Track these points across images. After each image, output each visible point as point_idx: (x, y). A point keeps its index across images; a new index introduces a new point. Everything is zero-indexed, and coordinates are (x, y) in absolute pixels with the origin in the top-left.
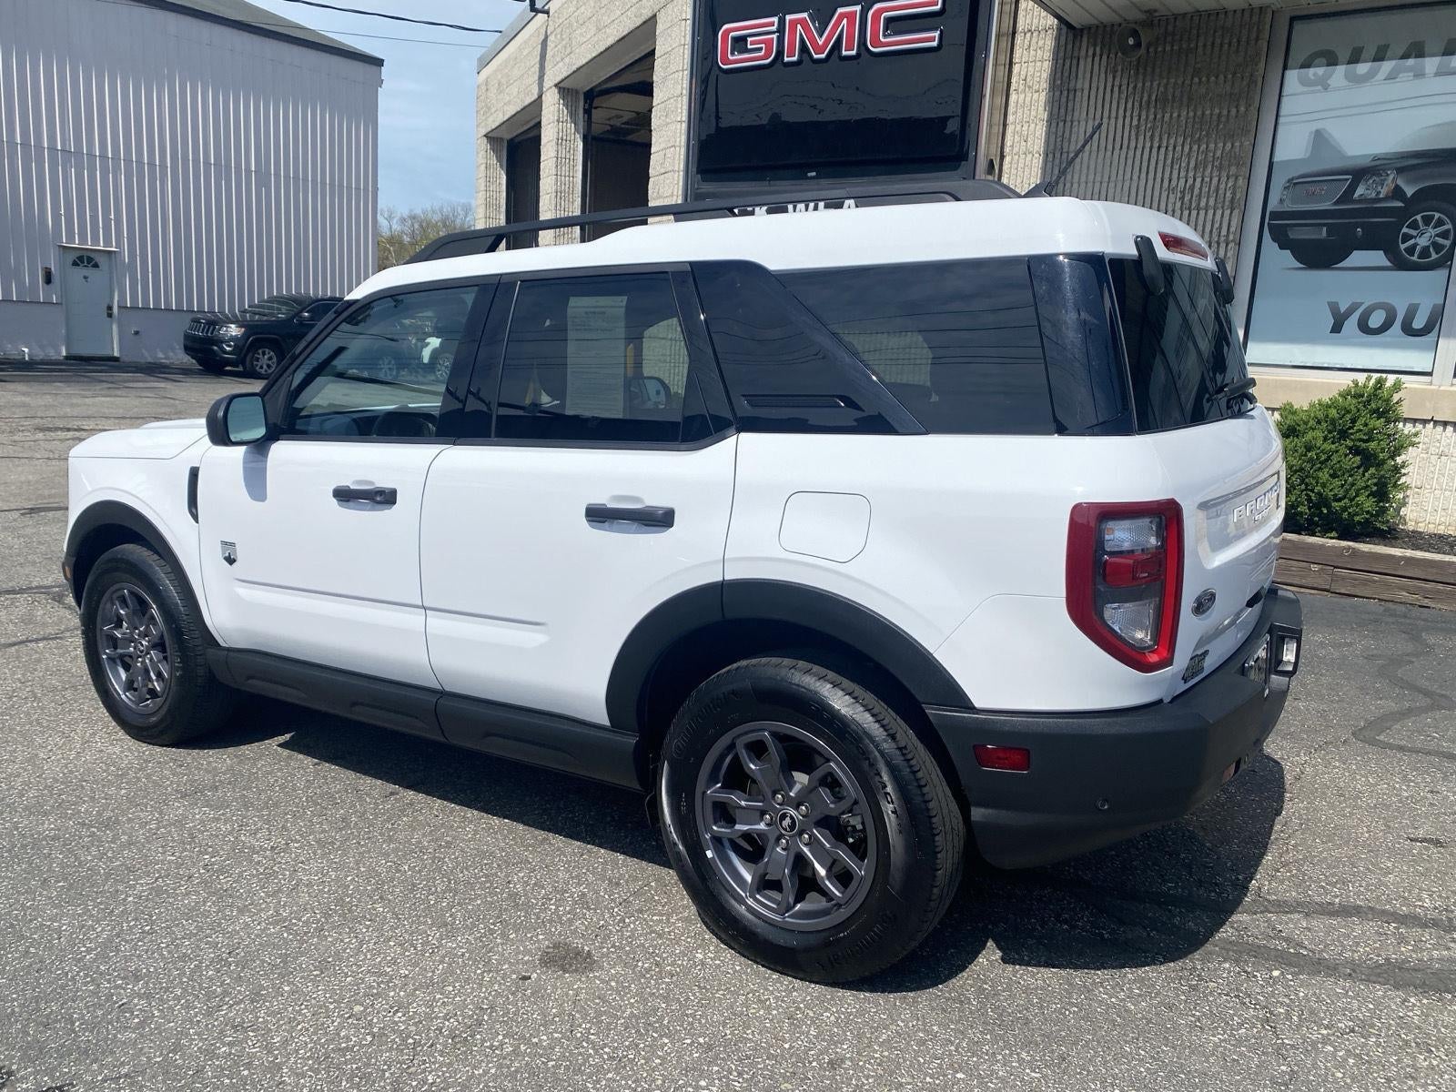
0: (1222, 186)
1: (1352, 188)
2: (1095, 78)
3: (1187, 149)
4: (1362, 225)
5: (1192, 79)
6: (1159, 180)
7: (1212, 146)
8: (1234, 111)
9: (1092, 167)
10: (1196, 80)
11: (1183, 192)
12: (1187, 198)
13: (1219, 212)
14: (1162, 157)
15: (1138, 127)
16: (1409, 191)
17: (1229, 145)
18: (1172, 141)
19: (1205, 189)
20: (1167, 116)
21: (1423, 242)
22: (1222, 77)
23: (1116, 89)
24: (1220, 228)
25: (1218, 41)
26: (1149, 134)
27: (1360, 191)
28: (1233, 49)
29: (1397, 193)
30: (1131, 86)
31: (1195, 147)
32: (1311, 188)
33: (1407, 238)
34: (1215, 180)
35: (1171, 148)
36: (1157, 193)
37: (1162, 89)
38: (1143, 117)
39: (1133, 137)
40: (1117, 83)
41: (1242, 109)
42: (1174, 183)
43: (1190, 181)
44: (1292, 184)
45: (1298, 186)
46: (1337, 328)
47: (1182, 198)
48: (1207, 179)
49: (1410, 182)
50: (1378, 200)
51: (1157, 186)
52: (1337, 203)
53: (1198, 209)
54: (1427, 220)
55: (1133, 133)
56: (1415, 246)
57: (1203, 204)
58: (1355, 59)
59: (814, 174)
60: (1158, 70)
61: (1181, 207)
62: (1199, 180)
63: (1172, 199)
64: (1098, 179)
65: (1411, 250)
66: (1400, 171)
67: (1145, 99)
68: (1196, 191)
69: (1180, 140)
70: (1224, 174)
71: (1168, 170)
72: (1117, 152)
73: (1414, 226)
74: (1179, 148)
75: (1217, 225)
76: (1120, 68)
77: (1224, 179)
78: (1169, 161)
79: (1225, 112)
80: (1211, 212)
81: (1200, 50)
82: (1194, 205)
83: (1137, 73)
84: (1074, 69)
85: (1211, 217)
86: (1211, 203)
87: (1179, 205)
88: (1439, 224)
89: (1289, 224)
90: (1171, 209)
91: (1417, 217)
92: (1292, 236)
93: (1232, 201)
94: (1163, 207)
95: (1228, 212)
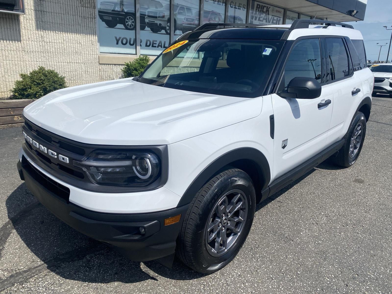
0: (91, 1)
4: (119, 18)
12: (82, 3)
13: (91, 9)
16: (126, 11)
19: (86, 1)
21: (130, 23)
24: (92, 14)
27: (116, 9)
29: (123, 11)
32: (107, 6)
33: (127, 22)
44: (102, 4)
46: (117, 43)
47: (81, 3)
50: (120, 12)
52: (112, 11)
54: (130, 18)
56: (128, 24)
57: (86, 6)
63: (78, 3)
65: (128, 25)
66: (123, 5)
68: (84, 1)
73: (128, 19)
75: (91, 13)
82: (84, 6)
85: (89, 10)
86: (89, 6)
87: (80, 5)
88: (132, 19)
89: (104, 15)
90: (78, 5)
91: (128, 17)
92: (104, 18)
93: (94, 6)
94: (76, 5)
95: (93, 9)
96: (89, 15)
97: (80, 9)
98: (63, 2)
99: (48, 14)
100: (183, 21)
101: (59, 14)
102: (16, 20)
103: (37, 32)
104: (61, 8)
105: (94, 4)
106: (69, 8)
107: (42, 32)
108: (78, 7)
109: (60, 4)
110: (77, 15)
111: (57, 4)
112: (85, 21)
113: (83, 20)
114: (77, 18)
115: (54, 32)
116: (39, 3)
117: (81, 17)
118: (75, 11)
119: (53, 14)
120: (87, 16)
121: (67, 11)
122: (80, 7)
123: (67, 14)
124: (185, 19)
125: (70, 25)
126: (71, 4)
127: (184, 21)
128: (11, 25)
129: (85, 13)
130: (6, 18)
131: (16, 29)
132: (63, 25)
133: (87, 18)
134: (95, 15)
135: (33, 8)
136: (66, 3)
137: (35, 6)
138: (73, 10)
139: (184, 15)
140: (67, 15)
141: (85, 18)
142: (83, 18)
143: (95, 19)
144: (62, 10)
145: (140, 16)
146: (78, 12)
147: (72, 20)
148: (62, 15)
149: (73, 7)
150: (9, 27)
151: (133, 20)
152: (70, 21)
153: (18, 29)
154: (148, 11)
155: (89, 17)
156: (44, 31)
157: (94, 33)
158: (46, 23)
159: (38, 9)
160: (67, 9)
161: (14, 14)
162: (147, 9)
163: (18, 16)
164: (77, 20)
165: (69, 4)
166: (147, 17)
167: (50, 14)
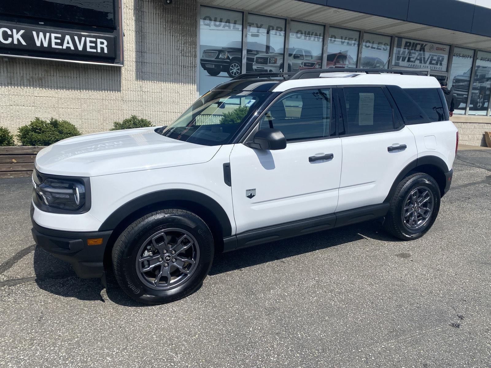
0: (192, 50)
1: (219, 55)
2: (150, 10)
3: (181, 38)
4: (222, 65)
5: (179, 17)
6: (174, 46)
7: (187, 38)
8: (192, 29)
9: (153, 39)
10: (181, 17)
11: (181, 51)
12: (183, 53)
13: (192, 58)
14: (174, 39)
15: (165, 28)
16: (231, 58)
17: (192, 38)
18: (176, 35)
19: (187, 51)
20: (174, 26)
21: (235, 71)
22: (188, 18)
23: (157, 14)
24: (193, 62)
25: (185, 7)
26: (169, 31)
27: (220, 56)
28: (190, 11)
29: (228, 58)
30: (162, 15)
31: (183, 38)
32: (210, 54)
33: (231, 69)
34: (189, 48)
35: (176, 37)
36: (174, 50)
37: (171, 18)
38: (167, 25)
39: (164, 31)
40: (157, 12)
41: (194, 29)
42: (178, 48)
43: (183, 48)
44: (205, 52)
45: (206, 53)
47: (181, 53)
48: (187, 48)
49: (231, 55)
50: (225, 59)
51: (174, 48)
52: (216, 59)
53: (186, 56)
54: (235, 65)
55: (164, 30)
56: (233, 71)
57: (187, 55)
58: (215, 20)
59: (43, 23)
60: (169, 12)
61: (181, 55)
62: (185, 48)
63: (178, 53)
64: (155, 43)
65: (232, 73)
66: (228, 52)
67: (167, 20)
68: (185, 51)
69: (178, 35)
70: (192, 47)
71: (176, 43)
72: (160, 35)
73: (232, 66)
74: (178, 37)
75: (192, 62)
76: (157, 8)
77: (192, 48)
78: (176, 41)
79: (190, 29)
80: (189, 58)
81: (181, 9)
82: (185, 55)
83: (163, 11)
84: (142, 4)
85: (190, 59)
86: (189, 55)
87: (180, 54)
88: (237, 67)
89: (206, 63)
90: (178, 55)
91: (233, 64)
92: (207, 67)
93: (195, 55)
94: (176, 54)
95: (194, 58)
96: (189, 64)
97: (181, 58)
98: (163, 53)
99: (148, 64)
100: (300, 66)
101: (159, 64)
102: (118, 72)
103: (136, 82)
104: (161, 58)
105: (195, 53)
106: (169, 58)
107: (141, 82)
108: (178, 57)
109: (161, 54)
110: (177, 64)
111: (157, 55)
112: (185, 70)
113: (183, 69)
114: (176, 68)
115: (153, 82)
116: (141, 55)
117: (181, 67)
118: (175, 60)
119: (153, 64)
120: (187, 65)
121: (167, 61)
122: (180, 57)
123: (167, 63)
124: (302, 64)
125: (169, 75)
126: (171, 54)
127: (302, 66)
128: (113, 77)
129: (185, 62)
130: (109, 71)
131: (117, 80)
132: (162, 75)
133: (187, 67)
134: (196, 63)
135: (134, 60)
136: (167, 54)
137: (136, 58)
138: (173, 60)
139: (302, 59)
140: (167, 65)
141: (185, 67)
142: (183, 67)
143: (196, 68)
144: (162, 60)
145: (247, 63)
146: (178, 61)
147: (172, 70)
148: (162, 65)
149: (174, 57)
150: (111, 78)
151: (239, 67)
152: (169, 71)
153: (119, 80)
154: (257, 57)
155: (189, 66)
156: (143, 81)
157: (193, 82)
158: (145, 73)
159: (138, 61)
160: (167, 59)
161: (117, 67)
162: (256, 54)
163: (120, 68)
164: (176, 70)
165: (169, 54)
166: (255, 64)
167: (150, 65)
